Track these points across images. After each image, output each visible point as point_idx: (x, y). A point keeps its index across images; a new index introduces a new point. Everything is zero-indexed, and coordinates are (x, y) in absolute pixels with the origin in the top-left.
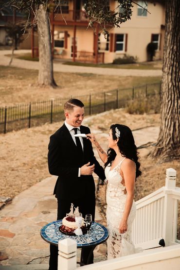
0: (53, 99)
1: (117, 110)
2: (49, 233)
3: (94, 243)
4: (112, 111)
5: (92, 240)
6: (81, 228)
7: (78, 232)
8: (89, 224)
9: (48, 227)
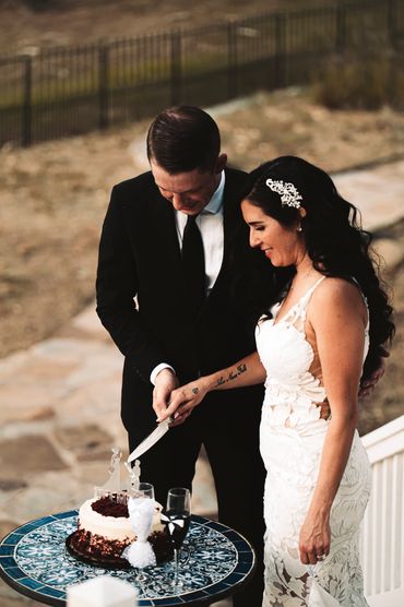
0: (33, 51)
1: (278, 94)
2: (28, 561)
3: (200, 594)
4: (261, 98)
5: (193, 585)
6: (149, 539)
7: (140, 554)
8: (181, 523)
9: (26, 538)
